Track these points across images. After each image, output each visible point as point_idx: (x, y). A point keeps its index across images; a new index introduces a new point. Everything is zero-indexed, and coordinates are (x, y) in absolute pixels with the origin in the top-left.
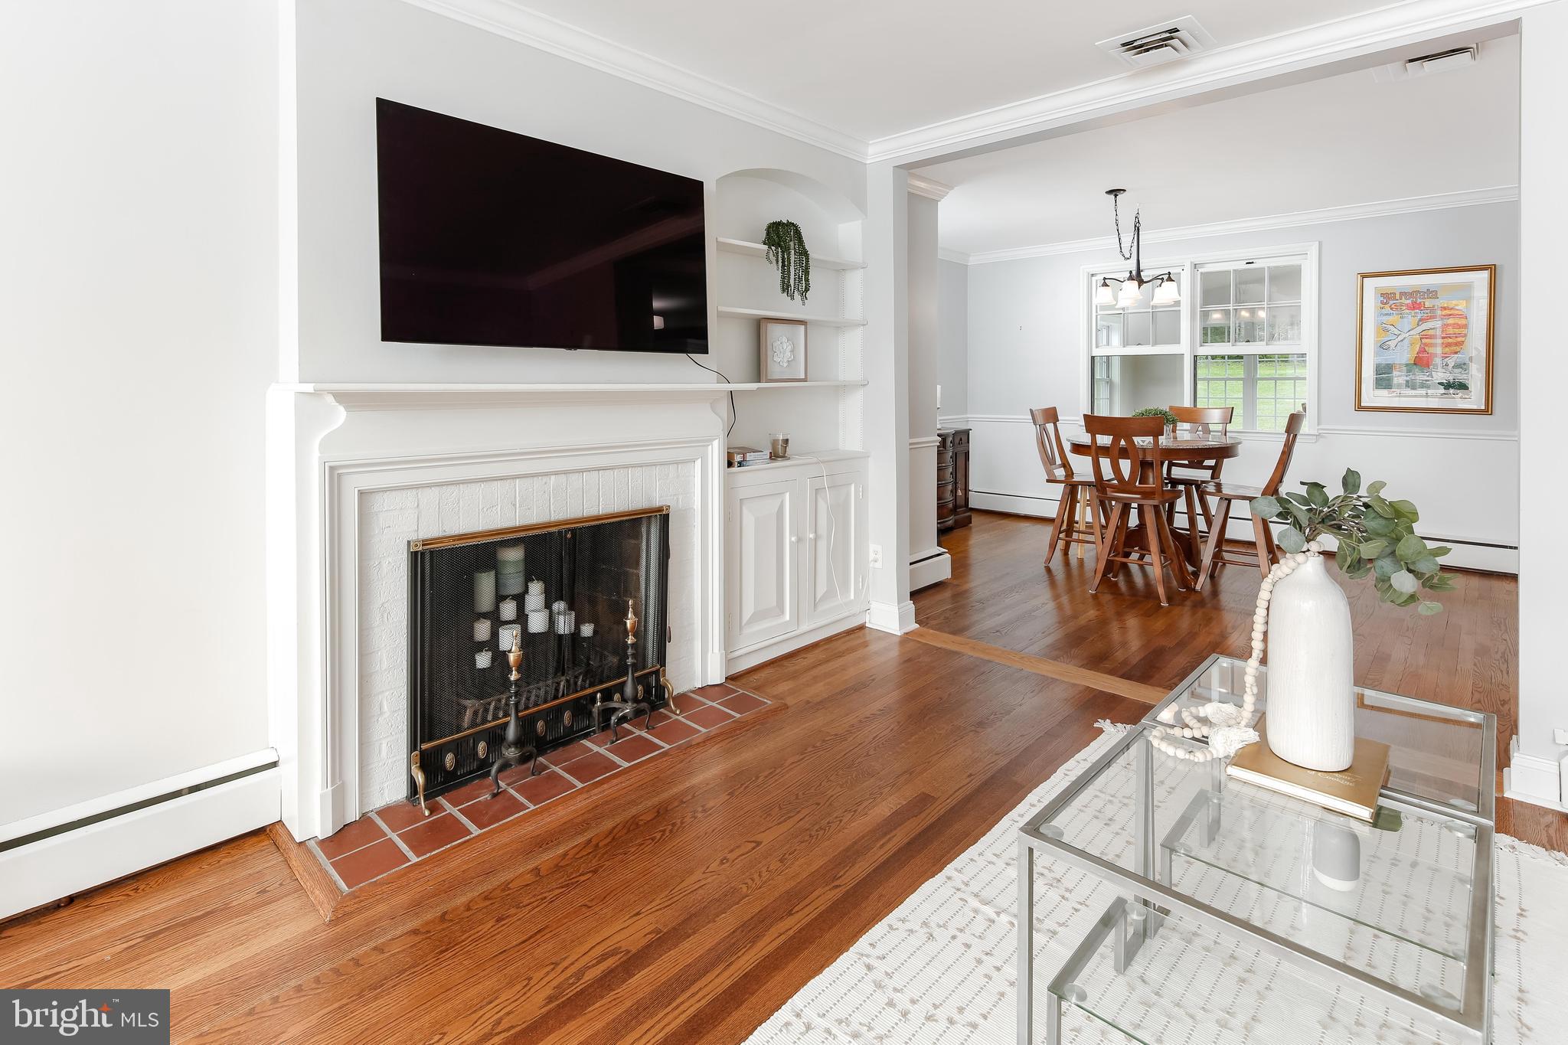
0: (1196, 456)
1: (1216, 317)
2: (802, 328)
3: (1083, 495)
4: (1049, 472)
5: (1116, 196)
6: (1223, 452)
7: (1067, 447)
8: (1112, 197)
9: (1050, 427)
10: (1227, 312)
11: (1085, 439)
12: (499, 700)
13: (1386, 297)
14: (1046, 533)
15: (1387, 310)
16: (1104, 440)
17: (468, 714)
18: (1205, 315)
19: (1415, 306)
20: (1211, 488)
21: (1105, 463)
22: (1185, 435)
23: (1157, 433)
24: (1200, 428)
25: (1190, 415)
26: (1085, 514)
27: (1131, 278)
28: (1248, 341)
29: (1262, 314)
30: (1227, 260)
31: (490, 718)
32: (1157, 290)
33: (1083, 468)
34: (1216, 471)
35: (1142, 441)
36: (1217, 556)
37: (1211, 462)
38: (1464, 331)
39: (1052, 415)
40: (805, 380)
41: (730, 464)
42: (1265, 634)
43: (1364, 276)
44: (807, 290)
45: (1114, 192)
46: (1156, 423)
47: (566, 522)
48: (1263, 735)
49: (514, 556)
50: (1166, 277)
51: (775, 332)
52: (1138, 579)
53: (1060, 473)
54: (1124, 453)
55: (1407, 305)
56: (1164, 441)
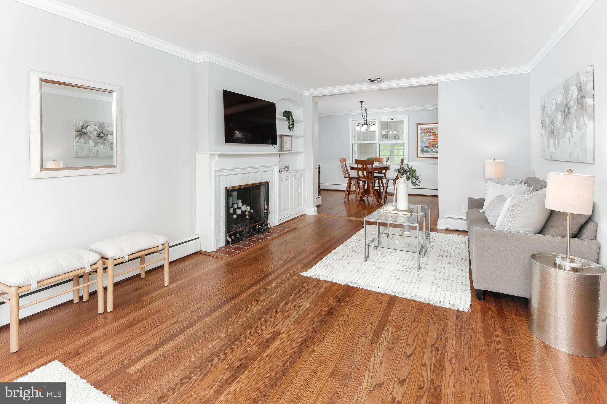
0: (380, 170)
1: (384, 133)
2: (291, 137)
3: (354, 181)
4: (345, 175)
6: (387, 168)
7: (349, 168)
9: (344, 163)
10: (387, 132)
11: (355, 166)
12: (239, 225)
13: (423, 130)
14: (343, 194)
15: (423, 133)
16: (360, 166)
17: (234, 228)
18: (381, 132)
19: (428, 132)
20: (384, 178)
21: (360, 172)
22: (377, 165)
23: (372, 164)
24: (381, 163)
25: (379, 160)
26: (353, 188)
27: (365, 124)
28: (392, 140)
29: (395, 132)
30: (387, 119)
31: (237, 229)
32: (371, 127)
33: (353, 174)
34: (385, 174)
35: (369, 166)
36: (386, 196)
37: (384, 171)
38: (437, 138)
39: (345, 160)
40: (291, 151)
41: (279, 172)
42: (396, 191)
43: (418, 124)
44: (293, 128)
45: (361, 102)
46: (372, 161)
47: (252, 184)
48: (396, 207)
49: (235, 193)
50: (373, 124)
51: (285, 138)
52: (366, 202)
53: (347, 176)
54: (365, 169)
56: (374, 166)
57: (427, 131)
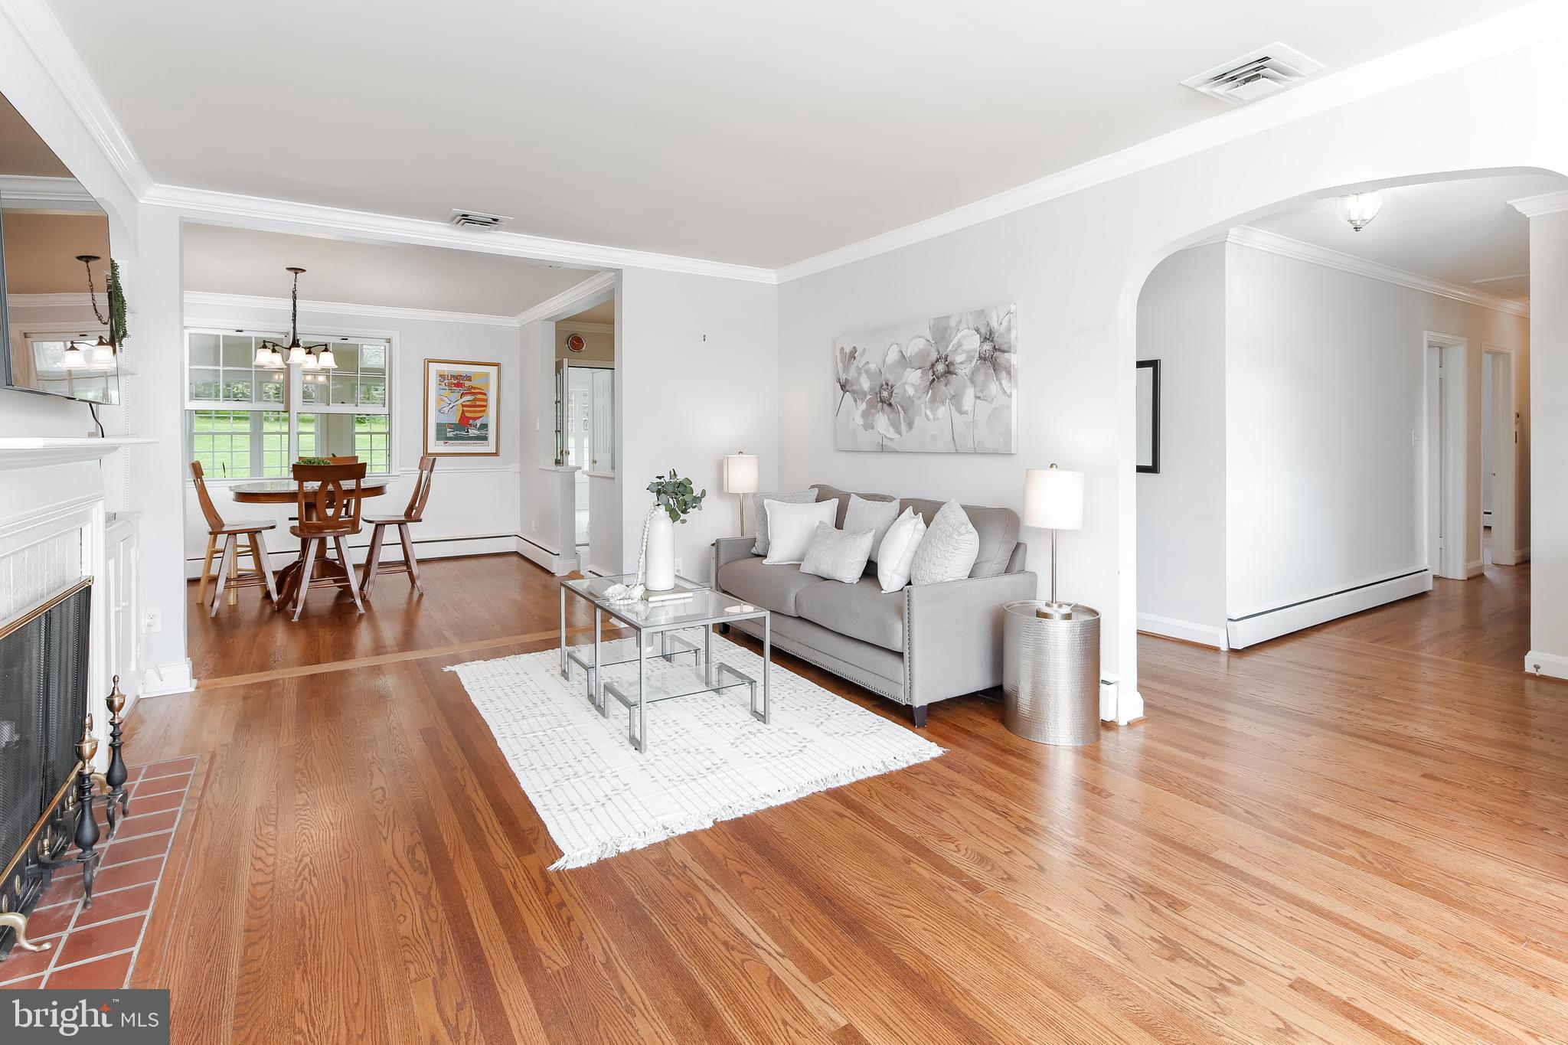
5: (296, 273)
8: (292, 273)
13: (442, 377)
15: (443, 386)
19: (458, 385)
28: (343, 403)
30: (325, 334)
43: (429, 362)
45: (297, 270)
46: (359, 468)
55: (454, 384)
57: (457, 383)
